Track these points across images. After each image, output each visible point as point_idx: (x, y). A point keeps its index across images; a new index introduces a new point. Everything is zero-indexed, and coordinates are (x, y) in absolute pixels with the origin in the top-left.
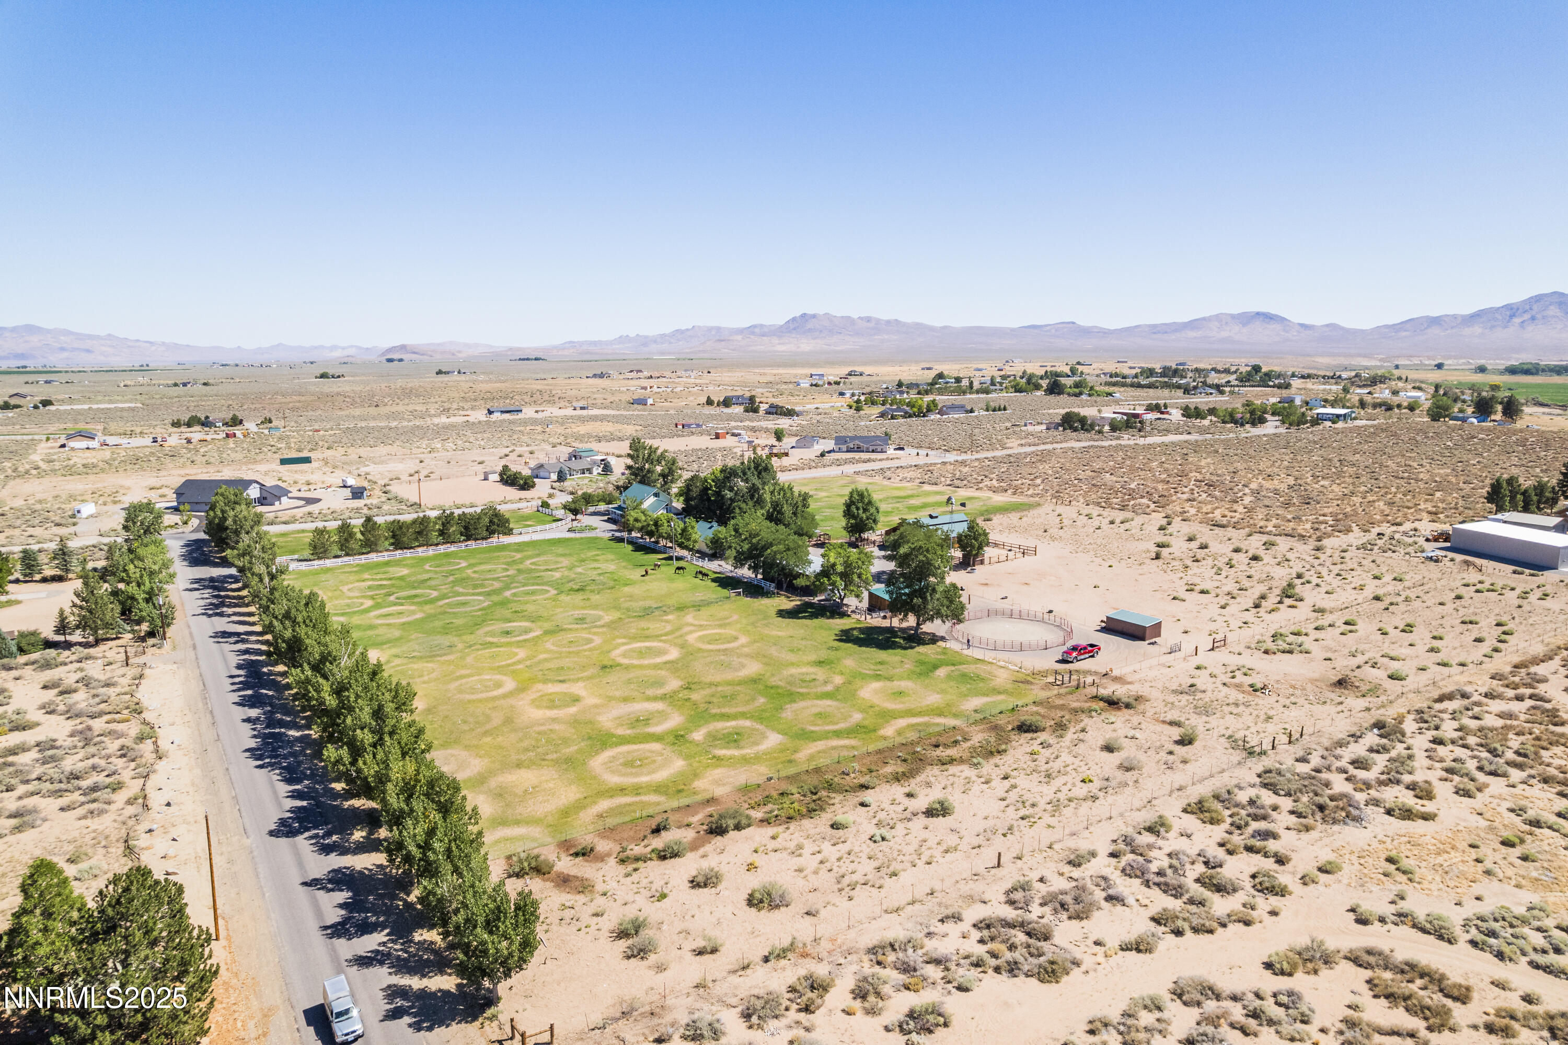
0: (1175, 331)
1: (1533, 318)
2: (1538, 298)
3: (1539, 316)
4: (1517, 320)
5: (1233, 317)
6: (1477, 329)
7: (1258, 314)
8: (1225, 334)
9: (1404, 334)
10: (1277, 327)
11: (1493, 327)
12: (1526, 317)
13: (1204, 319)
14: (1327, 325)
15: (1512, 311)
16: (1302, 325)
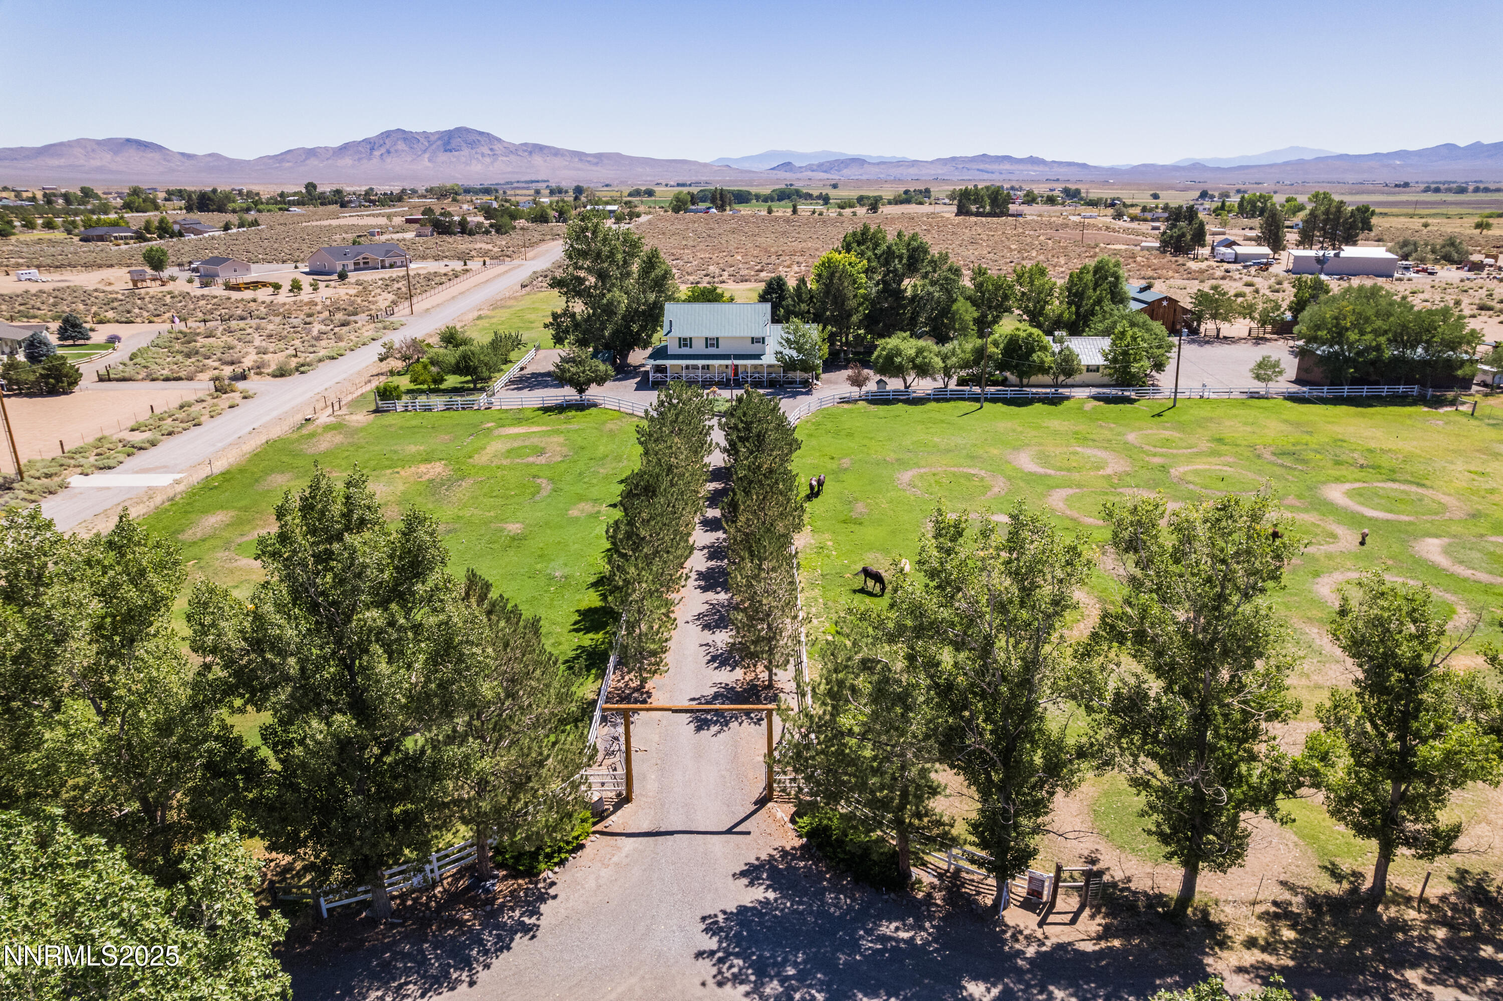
0: (27, 157)
1: (388, 152)
2: (388, 134)
3: (392, 150)
4: (377, 153)
5: (99, 143)
6: (347, 161)
7: (128, 140)
8: (96, 163)
9: (288, 165)
10: (157, 156)
11: (360, 159)
12: (383, 150)
13: (61, 144)
14: (210, 155)
15: (371, 145)
16: (183, 154)
